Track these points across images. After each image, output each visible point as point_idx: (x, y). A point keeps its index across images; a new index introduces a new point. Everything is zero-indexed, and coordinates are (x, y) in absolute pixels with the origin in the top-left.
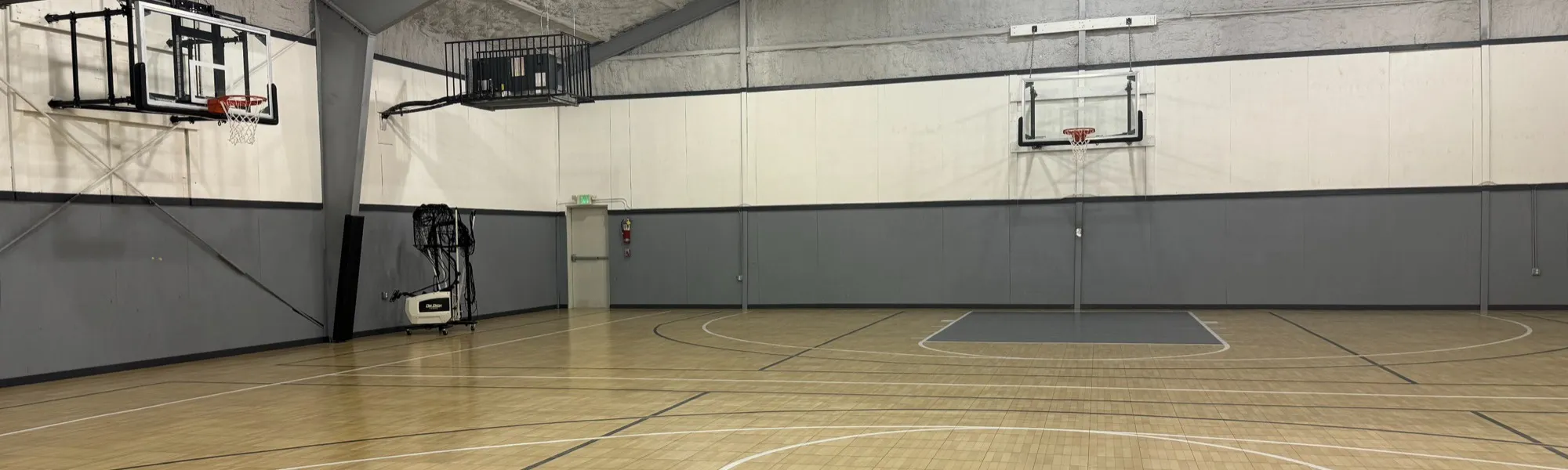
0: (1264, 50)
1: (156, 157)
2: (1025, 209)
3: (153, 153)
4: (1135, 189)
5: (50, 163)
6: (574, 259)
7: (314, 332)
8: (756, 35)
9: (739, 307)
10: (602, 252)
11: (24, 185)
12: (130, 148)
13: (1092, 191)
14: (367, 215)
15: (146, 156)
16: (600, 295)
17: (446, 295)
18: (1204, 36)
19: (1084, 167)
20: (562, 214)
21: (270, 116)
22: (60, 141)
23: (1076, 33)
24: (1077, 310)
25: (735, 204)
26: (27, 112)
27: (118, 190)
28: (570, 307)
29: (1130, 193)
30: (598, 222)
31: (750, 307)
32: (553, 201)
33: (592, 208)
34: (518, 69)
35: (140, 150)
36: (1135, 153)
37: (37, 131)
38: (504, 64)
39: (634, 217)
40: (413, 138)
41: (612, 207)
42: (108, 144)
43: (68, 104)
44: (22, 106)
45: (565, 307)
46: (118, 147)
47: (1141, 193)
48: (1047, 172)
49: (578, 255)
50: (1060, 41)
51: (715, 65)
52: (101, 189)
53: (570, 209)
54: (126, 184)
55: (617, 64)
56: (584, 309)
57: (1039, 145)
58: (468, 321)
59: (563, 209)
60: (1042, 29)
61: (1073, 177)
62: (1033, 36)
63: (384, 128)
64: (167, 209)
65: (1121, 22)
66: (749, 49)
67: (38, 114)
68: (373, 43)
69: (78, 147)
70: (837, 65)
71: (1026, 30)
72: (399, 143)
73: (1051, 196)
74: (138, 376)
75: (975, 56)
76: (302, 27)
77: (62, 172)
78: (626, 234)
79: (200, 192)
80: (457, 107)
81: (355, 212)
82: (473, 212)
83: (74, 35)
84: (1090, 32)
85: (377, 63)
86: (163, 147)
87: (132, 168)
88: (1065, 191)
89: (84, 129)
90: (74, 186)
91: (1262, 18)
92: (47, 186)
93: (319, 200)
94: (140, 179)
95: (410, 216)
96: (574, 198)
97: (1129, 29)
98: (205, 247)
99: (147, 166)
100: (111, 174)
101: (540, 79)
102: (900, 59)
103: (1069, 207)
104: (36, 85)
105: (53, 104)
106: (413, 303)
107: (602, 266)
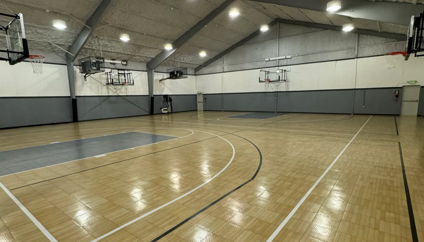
0: (311, 62)
1: (122, 90)
2: (268, 94)
3: (121, 89)
4: (286, 90)
5: (107, 92)
6: (199, 102)
7: (148, 113)
8: (225, 62)
9: (221, 111)
10: (202, 101)
11: (103, 95)
12: (118, 89)
13: (279, 90)
14: (154, 97)
15: (120, 90)
16: (202, 109)
17: (167, 108)
18: (300, 59)
19: (277, 86)
20: (196, 95)
21: (133, 84)
22: (108, 89)
23: (276, 60)
24: (276, 113)
25: (221, 93)
26: (103, 85)
27: (116, 94)
28: (198, 110)
29: (285, 90)
30: (202, 96)
31: (224, 111)
32: (195, 93)
33: (200, 94)
34: (176, 73)
35: (119, 89)
36: (287, 83)
37: (105, 88)
38: (174, 72)
39: (207, 95)
40: (165, 84)
41: (203, 93)
42: (115, 89)
43: (108, 84)
44: (102, 85)
45: (197, 110)
46: (116, 89)
47: (287, 91)
48: (271, 87)
49: (199, 101)
50: (274, 61)
51: (219, 68)
52: (114, 95)
53: (198, 94)
54: (117, 94)
55: (204, 69)
56: (200, 111)
57: (270, 82)
58: (171, 113)
59: (196, 94)
60: (271, 59)
61: (275, 88)
62: (269, 61)
63: (160, 83)
64: (123, 97)
65: (284, 57)
66: (224, 65)
67: (104, 85)
68: (153, 71)
69: (111, 89)
70: (238, 67)
71: (267, 59)
72: (163, 85)
73: (272, 91)
74: (117, 119)
75: (260, 65)
76: (145, 69)
77: (108, 93)
78: (205, 98)
79: (128, 94)
80: (168, 79)
81: (152, 96)
82: (172, 95)
83: (107, 75)
84: (279, 59)
85: (155, 73)
86: (123, 88)
87: (118, 92)
88: (274, 90)
89: (111, 87)
90: (110, 94)
91: (311, 55)
92: (107, 95)
93: (148, 94)
94: (120, 93)
95: (163, 96)
96: (198, 92)
97: (286, 58)
98: (130, 102)
99: (120, 91)
100: (115, 92)
101: (178, 75)
102: (248, 66)
103: (275, 93)
104: (105, 82)
105: (106, 84)
106: (162, 110)
107: (202, 103)
